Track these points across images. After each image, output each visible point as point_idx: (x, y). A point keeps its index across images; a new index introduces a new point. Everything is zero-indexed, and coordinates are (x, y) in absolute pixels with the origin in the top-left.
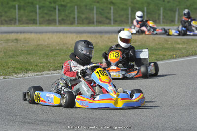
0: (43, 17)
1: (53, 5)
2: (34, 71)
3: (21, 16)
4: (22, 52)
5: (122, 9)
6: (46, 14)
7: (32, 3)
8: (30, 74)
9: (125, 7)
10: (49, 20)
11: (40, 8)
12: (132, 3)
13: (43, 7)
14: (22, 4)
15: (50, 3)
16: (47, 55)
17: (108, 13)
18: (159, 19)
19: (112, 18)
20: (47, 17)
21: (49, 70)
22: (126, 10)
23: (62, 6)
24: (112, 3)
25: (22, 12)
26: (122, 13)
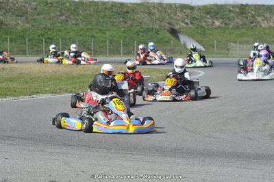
0: (32, 48)
1: (41, 38)
2: (12, 95)
3: (13, 47)
4: (6, 80)
5: (102, 42)
6: (35, 45)
7: (23, 36)
8: (8, 98)
9: (104, 40)
10: (37, 51)
11: (29, 41)
12: (111, 36)
13: (32, 39)
14: (14, 37)
15: (39, 36)
16: (26, 82)
17: (90, 45)
18: (133, 50)
19: (92, 49)
20: (36, 49)
21: (25, 95)
22: (105, 42)
23: (49, 38)
24: (93, 36)
25: (14, 43)
26: (102, 45)
